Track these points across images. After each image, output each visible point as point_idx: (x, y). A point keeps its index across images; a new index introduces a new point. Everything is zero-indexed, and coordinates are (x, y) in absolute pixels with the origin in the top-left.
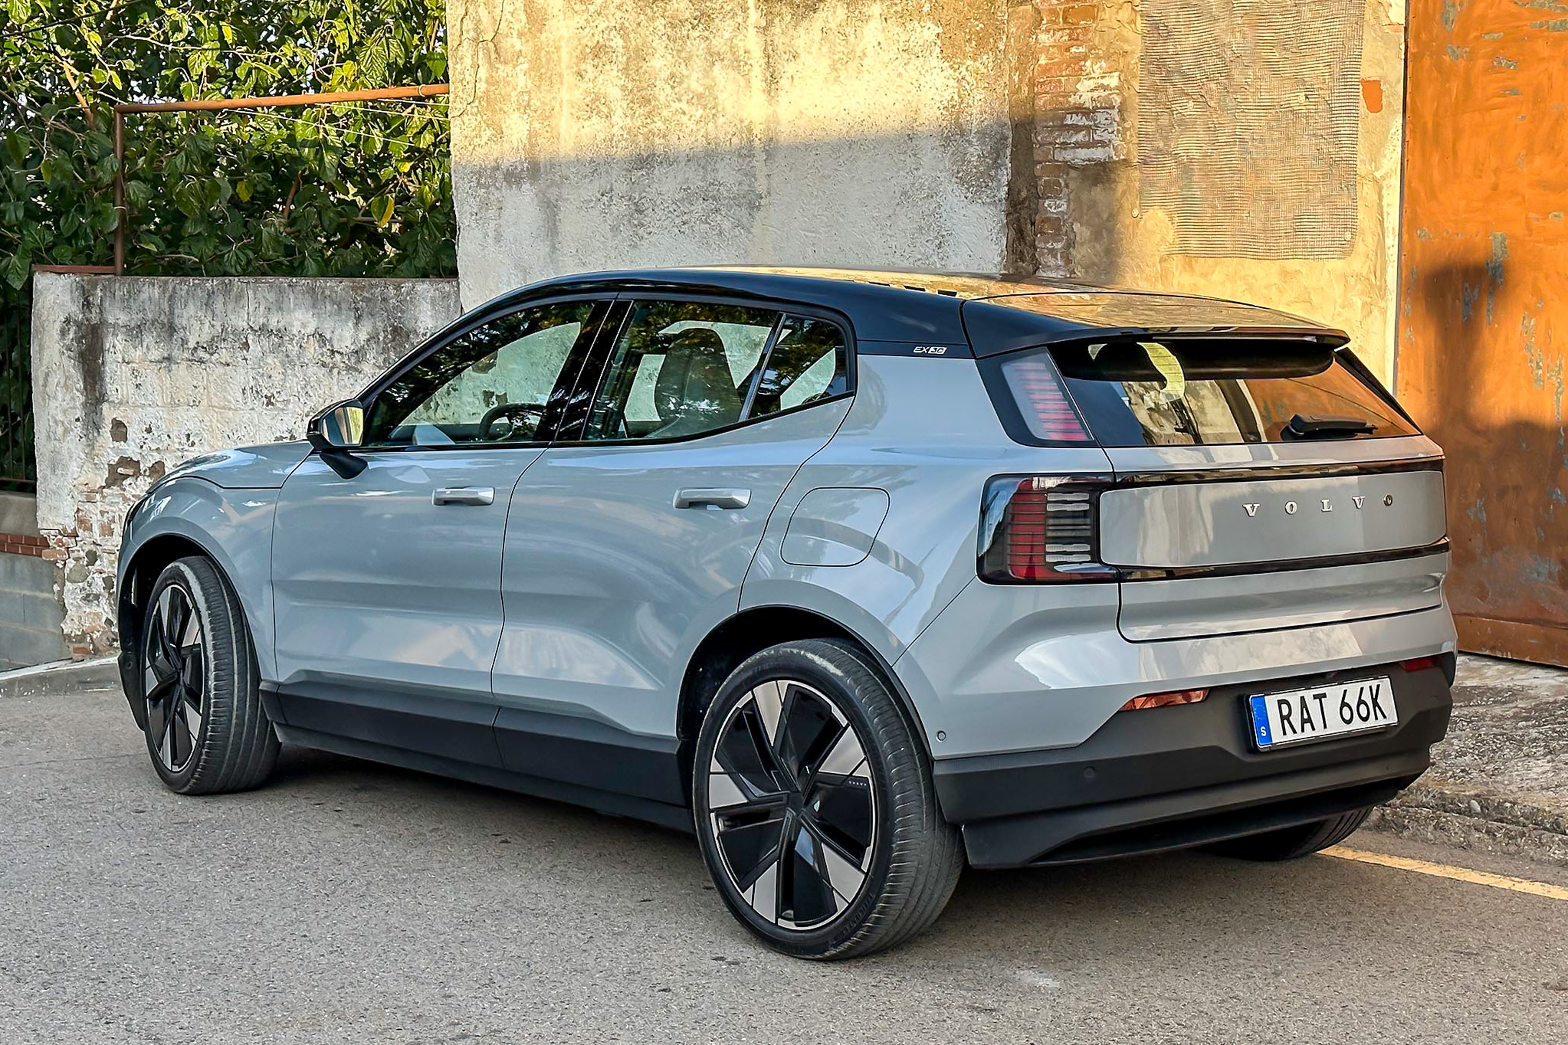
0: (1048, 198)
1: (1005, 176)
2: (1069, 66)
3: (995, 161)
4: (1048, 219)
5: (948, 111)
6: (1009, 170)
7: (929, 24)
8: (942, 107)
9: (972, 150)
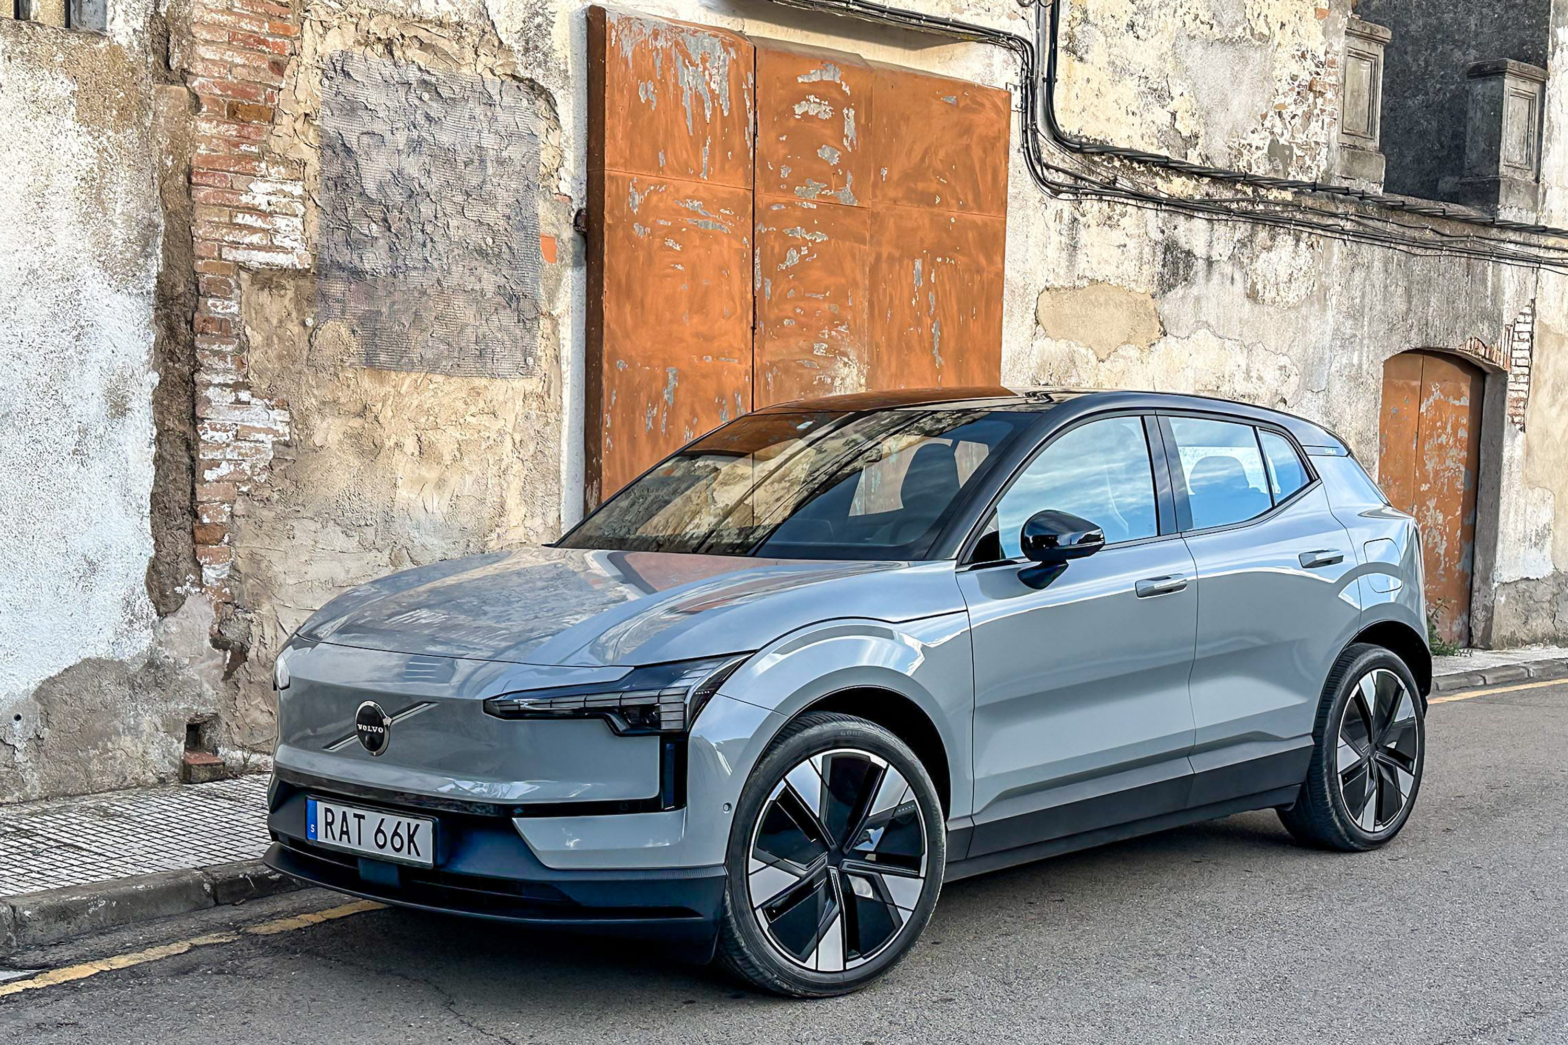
0: (212, 296)
1: (155, 266)
2: (239, 163)
3: (144, 250)
4: (213, 319)
5: (87, 182)
6: (160, 262)
7: (62, 77)
8: (79, 178)
9: (116, 232)
